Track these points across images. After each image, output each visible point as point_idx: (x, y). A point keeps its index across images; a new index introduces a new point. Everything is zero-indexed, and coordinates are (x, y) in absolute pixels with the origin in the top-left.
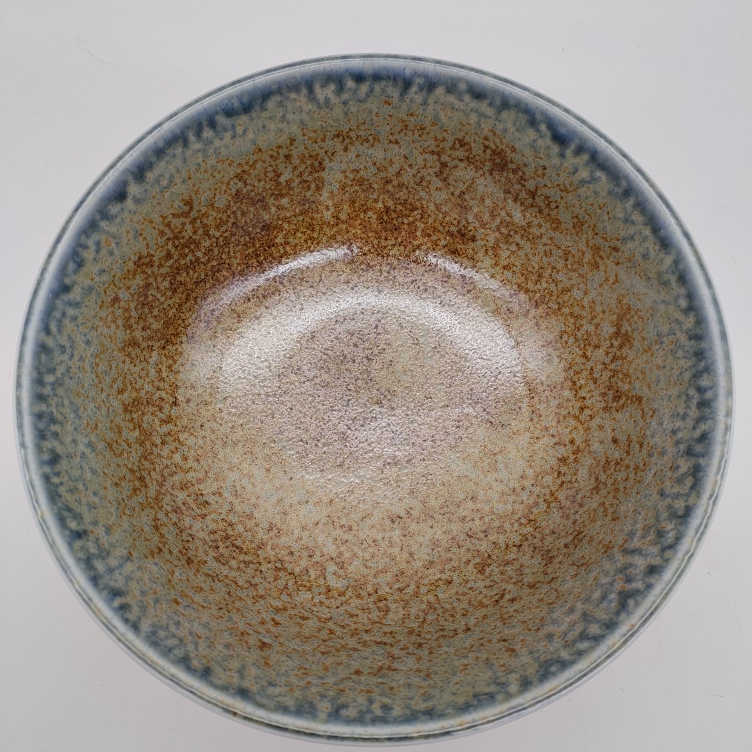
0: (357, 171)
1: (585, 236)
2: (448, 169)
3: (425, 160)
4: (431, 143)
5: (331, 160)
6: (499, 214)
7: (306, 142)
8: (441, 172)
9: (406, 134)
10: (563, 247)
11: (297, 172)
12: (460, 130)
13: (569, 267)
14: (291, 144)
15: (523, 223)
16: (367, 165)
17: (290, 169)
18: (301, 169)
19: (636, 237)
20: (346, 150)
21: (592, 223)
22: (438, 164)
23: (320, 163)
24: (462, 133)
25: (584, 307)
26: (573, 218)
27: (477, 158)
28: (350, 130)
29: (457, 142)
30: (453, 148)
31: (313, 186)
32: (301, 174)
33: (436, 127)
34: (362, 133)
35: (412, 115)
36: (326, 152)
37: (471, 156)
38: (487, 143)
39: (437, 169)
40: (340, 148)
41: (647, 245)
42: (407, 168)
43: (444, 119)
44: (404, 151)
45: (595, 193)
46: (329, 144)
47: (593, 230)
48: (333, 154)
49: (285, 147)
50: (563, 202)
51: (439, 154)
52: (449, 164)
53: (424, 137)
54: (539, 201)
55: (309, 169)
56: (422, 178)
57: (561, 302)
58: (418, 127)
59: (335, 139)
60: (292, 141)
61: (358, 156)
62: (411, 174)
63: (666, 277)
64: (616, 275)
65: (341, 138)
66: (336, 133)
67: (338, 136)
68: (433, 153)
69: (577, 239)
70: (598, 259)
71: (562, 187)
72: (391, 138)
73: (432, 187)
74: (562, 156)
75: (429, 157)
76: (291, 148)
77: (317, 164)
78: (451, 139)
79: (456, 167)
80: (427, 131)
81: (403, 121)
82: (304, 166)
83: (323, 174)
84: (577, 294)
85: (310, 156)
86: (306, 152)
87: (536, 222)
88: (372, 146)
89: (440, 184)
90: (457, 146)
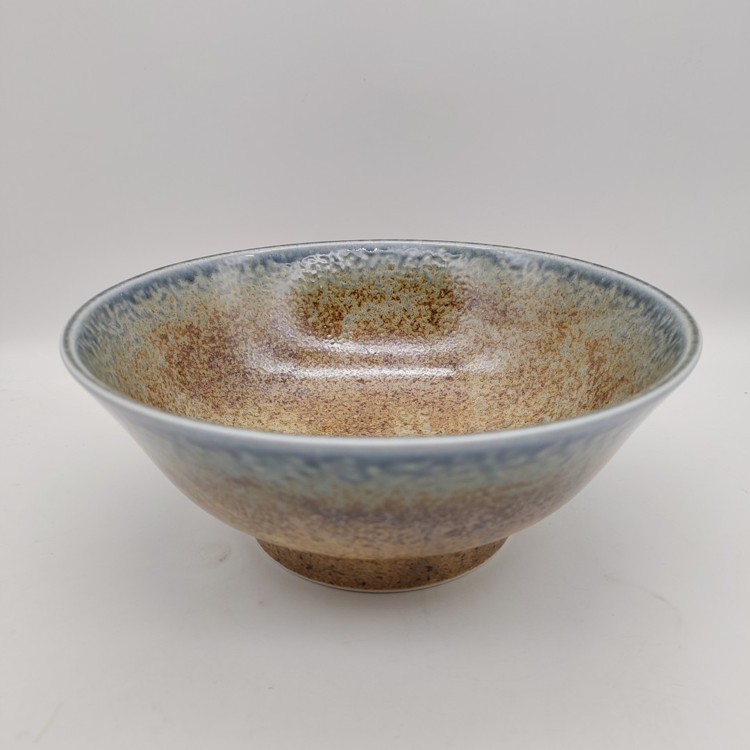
0: (368, 323)
1: (549, 321)
2: (437, 315)
3: (420, 310)
4: (423, 297)
5: (348, 312)
6: (481, 340)
7: (331, 295)
8: (432, 318)
9: (404, 292)
10: (535, 340)
11: (321, 318)
12: (444, 282)
13: (543, 351)
14: (319, 295)
15: (501, 338)
16: (376, 318)
17: (316, 314)
18: (325, 316)
19: (586, 296)
20: (359, 305)
21: (552, 309)
22: (430, 312)
23: (340, 314)
24: (445, 284)
25: (562, 370)
26: (537, 314)
27: (458, 300)
28: (363, 289)
29: (442, 292)
30: (440, 297)
31: (333, 330)
32: (324, 320)
33: (427, 283)
34: (373, 292)
35: (408, 276)
36: (345, 305)
37: (454, 300)
38: (464, 287)
39: (429, 317)
40: (355, 303)
41: (595, 294)
42: (406, 318)
43: (431, 276)
44: (402, 305)
45: (549, 287)
46: (348, 299)
47: (554, 313)
48: (350, 307)
49: (314, 296)
50: (528, 306)
51: (430, 304)
52: (438, 311)
53: (418, 293)
54: (510, 315)
55: (331, 317)
56: (419, 326)
57: (543, 379)
58: (413, 286)
59: (352, 296)
60: (321, 292)
61: (369, 310)
62: (409, 324)
63: (615, 302)
64: (580, 330)
65: (356, 295)
66: (353, 291)
67: (354, 293)
68: (425, 304)
69: (544, 326)
70: (563, 331)
71: (524, 297)
72: (394, 295)
73: (427, 332)
74: (520, 276)
75: (422, 307)
76: (319, 297)
77: (337, 314)
78: (437, 291)
79: (443, 311)
80: (420, 287)
81: (402, 282)
82: (327, 314)
83: (341, 323)
84: (554, 366)
85: (333, 307)
86: (329, 303)
87: (510, 332)
88: (379, 302)
89: (432, 328)
90: (443, 294)
